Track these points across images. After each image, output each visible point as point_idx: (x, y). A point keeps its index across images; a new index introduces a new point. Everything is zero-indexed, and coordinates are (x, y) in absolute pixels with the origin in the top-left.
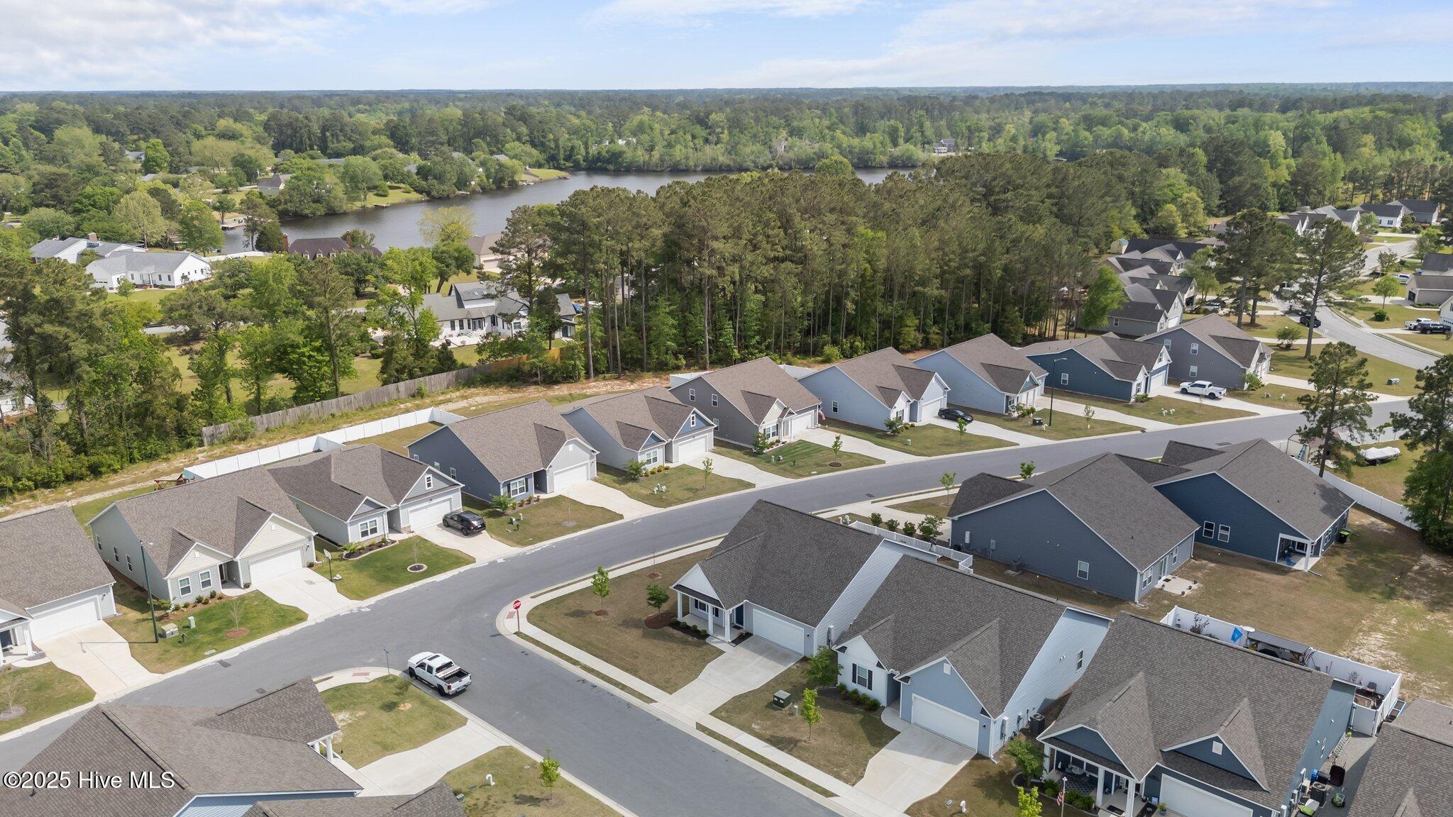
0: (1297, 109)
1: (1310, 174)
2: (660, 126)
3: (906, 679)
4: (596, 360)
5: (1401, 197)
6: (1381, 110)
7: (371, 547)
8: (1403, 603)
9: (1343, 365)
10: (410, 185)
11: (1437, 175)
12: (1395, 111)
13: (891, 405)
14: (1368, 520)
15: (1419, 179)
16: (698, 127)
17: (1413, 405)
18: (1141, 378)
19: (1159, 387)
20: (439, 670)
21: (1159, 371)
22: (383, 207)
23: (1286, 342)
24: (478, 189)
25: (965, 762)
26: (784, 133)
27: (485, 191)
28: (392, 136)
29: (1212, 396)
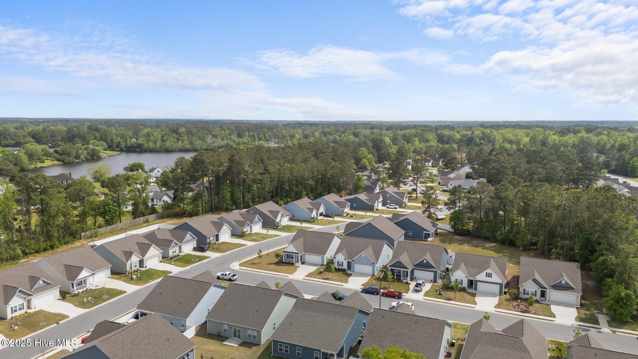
0: (392, 129)
1: (402, 150)
2: (157, 134)
3: (353, 261)
4: (205, 208)
5: (430, 156)
6: (419, 130)
7: (176, 257)
8: (453, 245)
9: (431, 192)
10: (54, 158)
11: (439, 150)
12: (423, 130)
13: (312, 213)
14: (442, 231)
15: (434, 151)
16: (174, 134)
17: (448, 199)
18: (376, 203)
19: (380, 207)
20: (229, 275)
21: (380, 202)
22: (44, 167)
23: (410, 195)
24: (84, 159)
25: (370, 277)
26: (210, 137)
27: (87, 160)
28: (33, 137)
29: (395, 208)
